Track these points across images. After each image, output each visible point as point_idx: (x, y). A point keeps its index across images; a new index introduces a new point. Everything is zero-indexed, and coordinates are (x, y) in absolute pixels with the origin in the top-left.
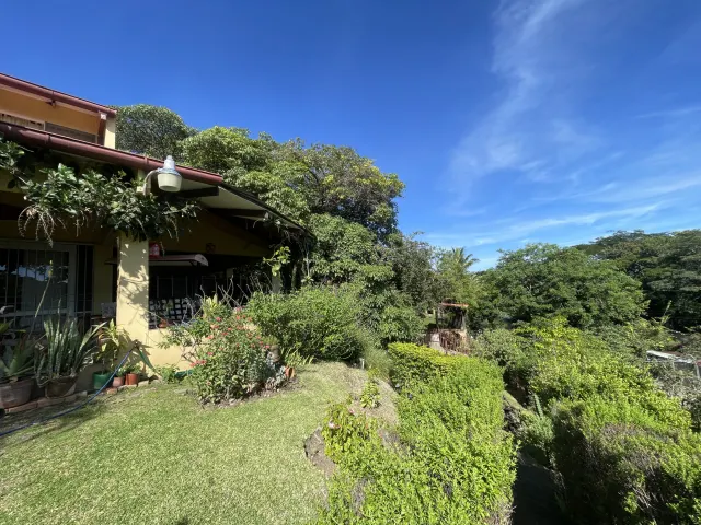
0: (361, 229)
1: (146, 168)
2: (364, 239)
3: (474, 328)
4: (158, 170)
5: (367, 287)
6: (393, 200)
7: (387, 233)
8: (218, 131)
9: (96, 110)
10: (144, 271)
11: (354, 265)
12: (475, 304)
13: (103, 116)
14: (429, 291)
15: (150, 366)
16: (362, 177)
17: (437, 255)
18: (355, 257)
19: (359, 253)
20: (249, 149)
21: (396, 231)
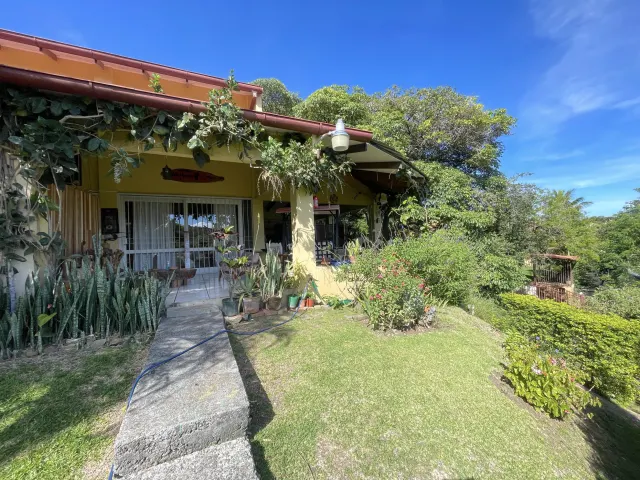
0: (458, 173)
1: (318, 133)
2: (462, 185)
3: (587, 284)
4: (330, 133)
5: (467, 234)
6: (498, 140)
7: (486, 177)
8: (326, 92)
9: (249, 90)
10: (311, 223)
11: (451, 212)
12: (596, 257)
13: (255, 94)
14: (532, 240)
15: (319, 295)
16: (462, 117)
17: (544, 200)
18: (451, 203)
19: (456, 198)
20: (351, 104)
21: (496, 174)
